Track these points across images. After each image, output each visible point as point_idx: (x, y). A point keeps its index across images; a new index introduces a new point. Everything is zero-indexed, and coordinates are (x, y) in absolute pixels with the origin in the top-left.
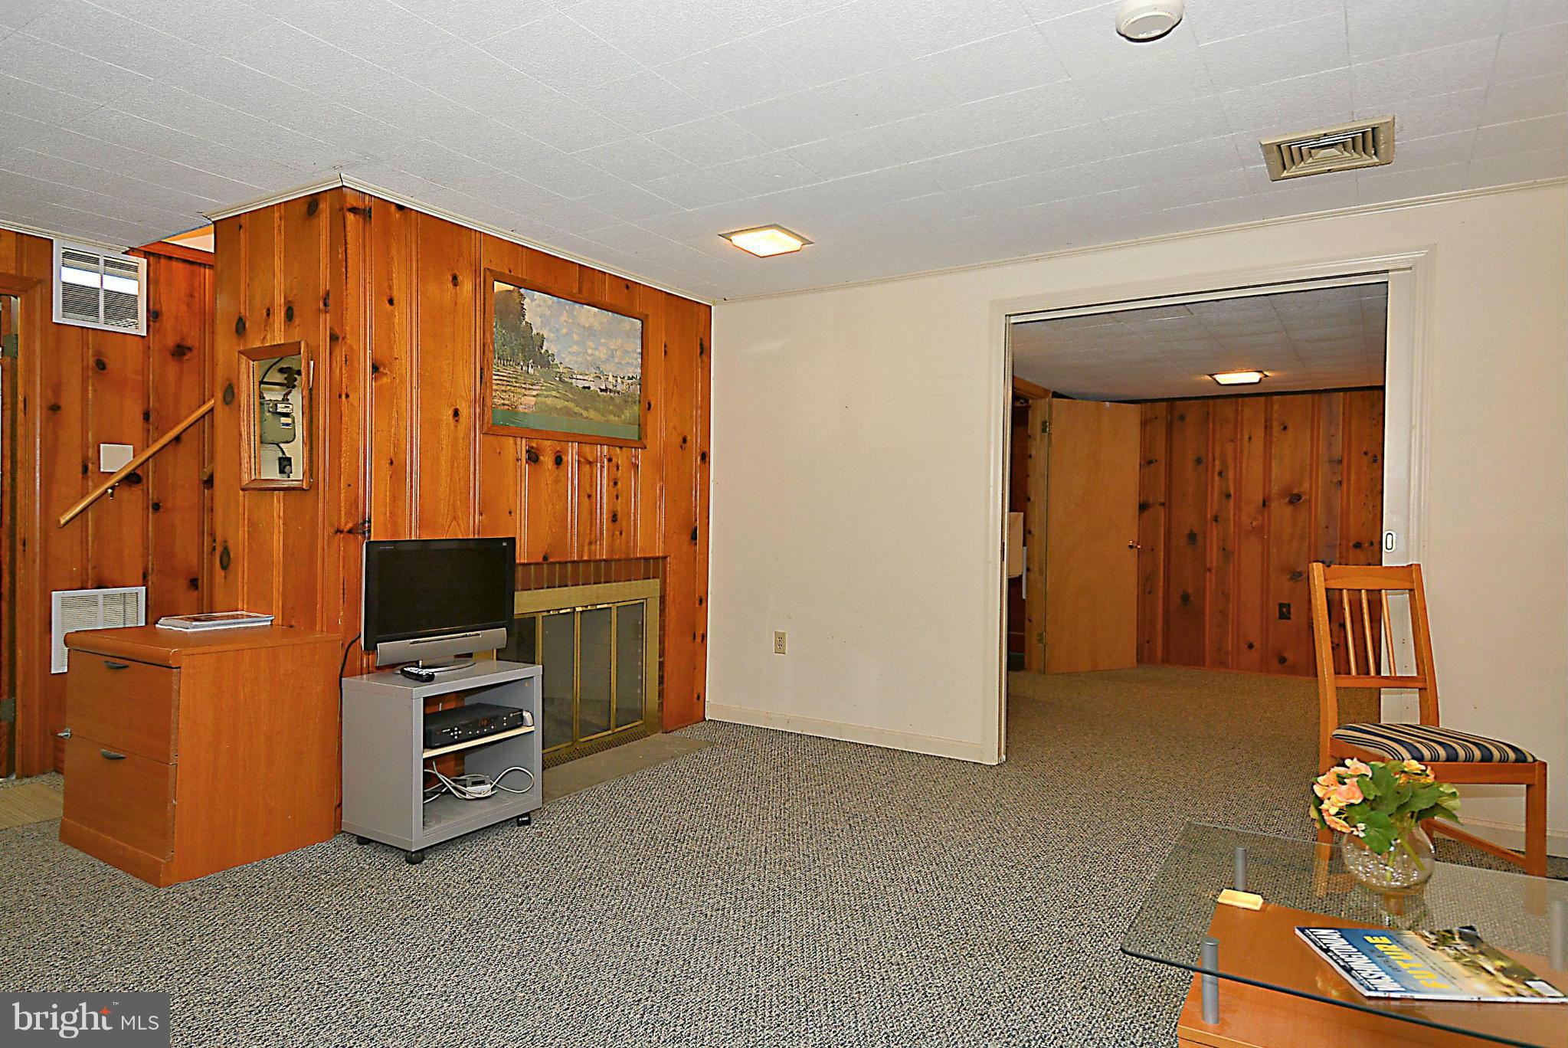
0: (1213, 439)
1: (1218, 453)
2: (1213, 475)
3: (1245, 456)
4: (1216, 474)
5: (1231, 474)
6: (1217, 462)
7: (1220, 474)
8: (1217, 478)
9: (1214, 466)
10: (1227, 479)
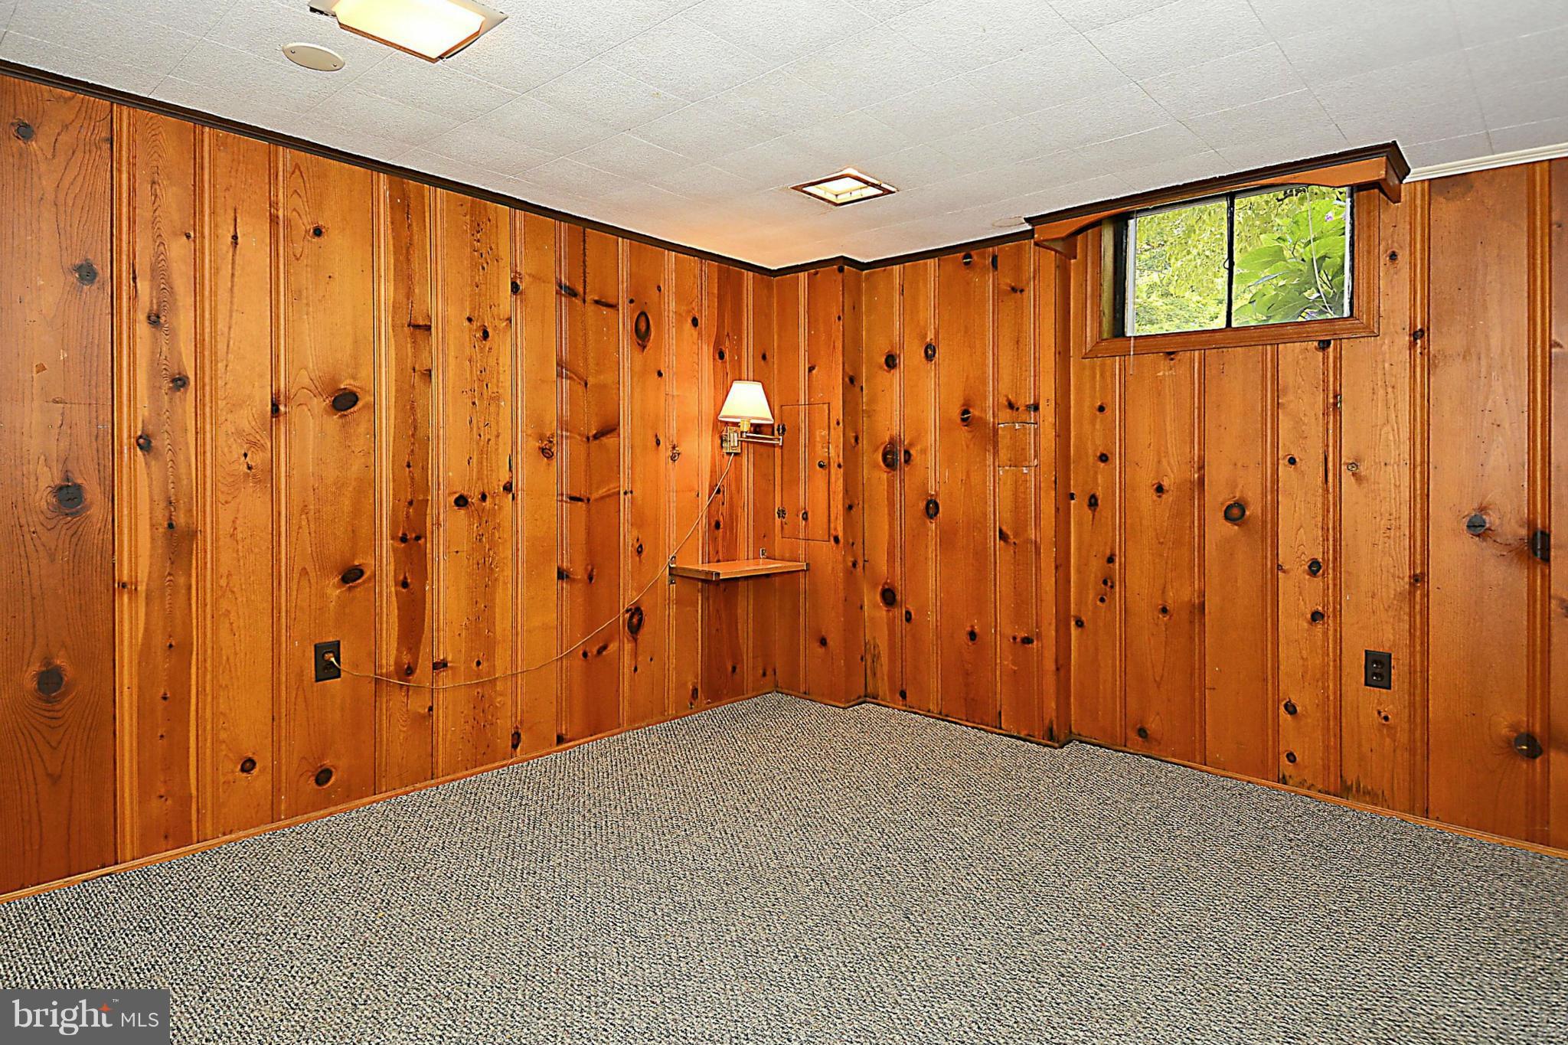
0: (132, 222)
1: (143, 264)
2: (132, 322)
3: (224, 283)
4: (142, 317)
5: (184, 321)
6: (143, 286)
7: (154, 320)
8: (143, 329)
9: (134, 297)
10: (172, 334)
